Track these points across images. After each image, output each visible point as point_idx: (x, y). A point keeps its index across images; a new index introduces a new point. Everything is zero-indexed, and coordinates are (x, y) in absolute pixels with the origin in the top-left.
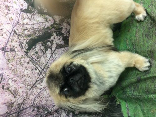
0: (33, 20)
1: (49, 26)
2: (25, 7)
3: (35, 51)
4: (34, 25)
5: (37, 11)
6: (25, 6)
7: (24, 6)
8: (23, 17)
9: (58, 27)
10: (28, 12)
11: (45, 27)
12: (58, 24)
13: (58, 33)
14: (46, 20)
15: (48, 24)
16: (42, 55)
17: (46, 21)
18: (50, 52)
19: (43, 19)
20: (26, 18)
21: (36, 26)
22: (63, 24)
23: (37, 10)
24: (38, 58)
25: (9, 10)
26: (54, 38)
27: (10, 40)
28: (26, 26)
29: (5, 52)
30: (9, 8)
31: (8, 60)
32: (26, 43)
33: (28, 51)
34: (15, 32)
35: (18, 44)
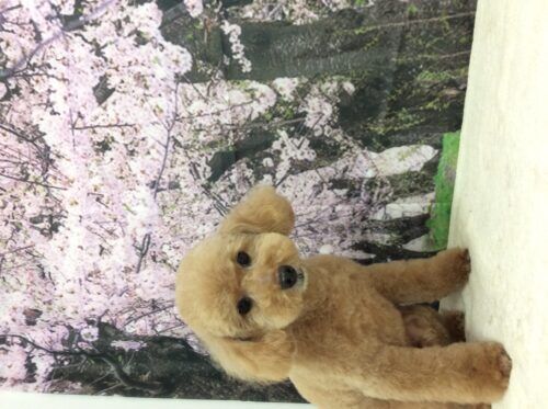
0: (214, 102)
1: (263, 112)
2: (186, 65)
3: (228, 183)
4: (218, 114)
5: (220, 73)
6: (185, 61)
7: (182, 62)
8: (186, 96)
9: (292, 111)
10: (197, 79)
11: (250, 116)
12: (290, 104)
13: (292, 129)
14: (253, 96)
15: (259, 108)
16: (245, 190)
17: (250, 100)
18: (271, 183)
19: (243, 95)
20: (193, 98)
21: (226, 117)
22: (307, 102)
23: (220, 68)
24: (233, 200)
25: (146, 87)
26: (283, 145)
27: (168, 163)
28: (200, 120)
29: (158, 190)
30: (144, 80)
31: (163, 207)
32: (207, 163)
33: (212, 184)
34: (176, 142)
35: (188, 169)
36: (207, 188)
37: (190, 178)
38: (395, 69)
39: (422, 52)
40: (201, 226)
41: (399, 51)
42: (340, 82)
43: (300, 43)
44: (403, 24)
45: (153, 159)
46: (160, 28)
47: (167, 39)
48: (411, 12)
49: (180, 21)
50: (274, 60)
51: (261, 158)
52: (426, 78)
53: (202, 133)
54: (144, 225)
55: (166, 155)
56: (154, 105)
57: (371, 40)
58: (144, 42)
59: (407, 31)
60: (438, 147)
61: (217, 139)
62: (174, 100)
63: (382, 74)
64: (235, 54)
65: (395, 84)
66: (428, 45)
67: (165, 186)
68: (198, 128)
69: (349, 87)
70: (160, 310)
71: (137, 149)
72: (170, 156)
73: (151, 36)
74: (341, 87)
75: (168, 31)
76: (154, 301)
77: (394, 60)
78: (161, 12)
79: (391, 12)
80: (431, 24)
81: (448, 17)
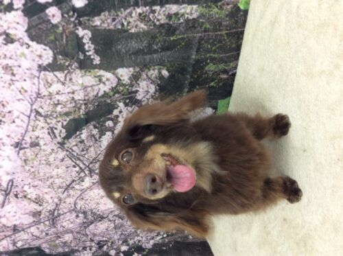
0: (70, 85)
1: (107, 91)
3: (79, 140)
4: (73, 93)
6: (48, 56)
7: (46, 57)
8: (47, 80)
9: (128, 90)
10: (56, 68)
11: (98, 93)
12: (127, 85)
13: (127, 101)
14: (100, 80)
15: (104, 88)
16: (92, 144)
17: (98, 82)
18: (111, 136)
19: (93, 80)
20: (53, 82)
21: (79, 95)
22: (139, 84)
23: (77, 62)
24: (83, 150)
25: (13, 75)
26: (121, 112)
27: (30, 128)
28: (58, 97)
29: (21, 149)
30: (12, 70)
31: (25, 161)
32: (63, 127)
33: (66, 141)
34: (38, 113)
35: (46, 131)
36: (62, 144)
37: (48, 138)
38: (194, 63)
39: (210, 52)
40: (56, 170)
41: (197, 52)
42: (159, 70)
43: (134, 45)
44: (200, 35)
45: (18, 126)
46: (26, 31)
47: (32, 40)
48: (205, 28)
49: (44, 26)
50: (116, 56)
51: (105, 122)
52: (211, 68)
53: (60, 106)
54: (8, 174)
55: (29, 122)
56: (19, 87)
57: (180, 44)
58: (12, 41)
59: (203, 39)
60: (215, 108)
61: (72, 110)
62: (37, 83)
63: (186, 65)
64: (88, 51)
65: (193, 72)
66: (214, 48)
67: (28, 145)
68: (56, 102)
69: (165, 73)
70: (20, 232)
71: (3, 119)
72: (32, 123)
73: (18, 37)
74: (160, 73)
75: (34, 34)
76: (15, 226)
77: (194, 57)
78: (26, 19)
79: (194, 27)
80: (216, 35)
81: (227, 32)
